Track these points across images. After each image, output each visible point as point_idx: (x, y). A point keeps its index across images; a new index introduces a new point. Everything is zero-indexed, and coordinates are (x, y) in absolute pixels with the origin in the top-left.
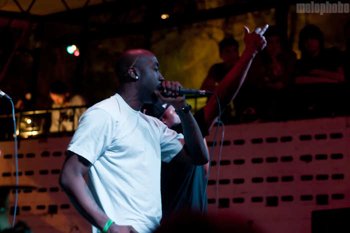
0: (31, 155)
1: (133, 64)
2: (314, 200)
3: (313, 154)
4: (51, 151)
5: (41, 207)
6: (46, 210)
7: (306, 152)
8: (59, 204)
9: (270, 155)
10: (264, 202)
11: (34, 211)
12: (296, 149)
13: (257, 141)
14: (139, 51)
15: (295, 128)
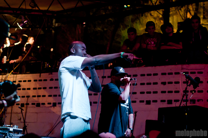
0: (45, 80)
1: (73, 47)
2: (166, 102)
3: (167, 81)
4: (54, 78)
5: (49, 104)
6: (51, 105)
7: (163, 81)
8: (57, 102)
9: (148, 82)
10: (145, 102)
11: (47, 105)
12: (159, 79)
13: (143, 75)
14: (77, 42)
15: (159, 69)
